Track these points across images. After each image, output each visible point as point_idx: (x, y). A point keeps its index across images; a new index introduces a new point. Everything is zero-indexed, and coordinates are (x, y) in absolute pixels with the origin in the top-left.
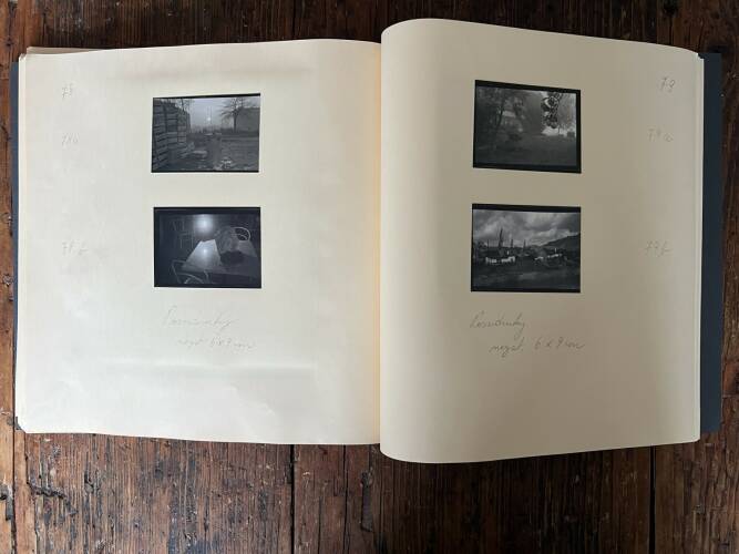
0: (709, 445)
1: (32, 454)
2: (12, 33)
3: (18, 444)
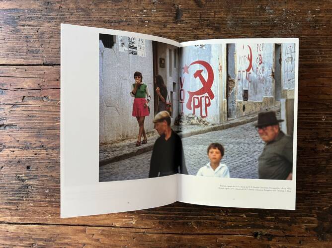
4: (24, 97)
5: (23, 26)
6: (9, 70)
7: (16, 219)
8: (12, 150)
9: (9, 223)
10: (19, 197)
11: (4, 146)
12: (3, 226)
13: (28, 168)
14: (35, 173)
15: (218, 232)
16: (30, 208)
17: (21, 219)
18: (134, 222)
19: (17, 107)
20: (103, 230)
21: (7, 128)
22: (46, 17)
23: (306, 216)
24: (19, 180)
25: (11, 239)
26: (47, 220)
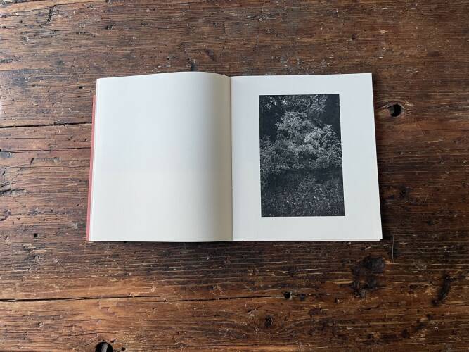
4: (33, 159)
5: (34, 86)
6: (18, 132)
7: (20, 295)
8: (18, 216)
9: (13, 301)
10: (25, 269)
11: (10, 213)
12: (6, 304)
13: (35, 235)
14: (43, 240)
15: (247, 295)
16: (37, 282)
17: (26, 295)
18: (153, 290)
19: (25, 170)
20: (120, 302)
21: (14, 193)
22: (57, 77)
23: (339, 271)
24: (25, 250)
25: (15, 319)
26: (55, 294)
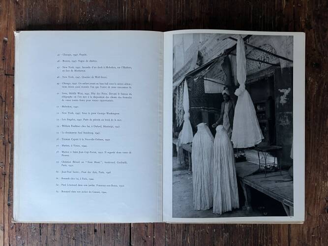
0: (313, 236)
1: (12, 243)
2: (5, 54)
3: (6, 239)
